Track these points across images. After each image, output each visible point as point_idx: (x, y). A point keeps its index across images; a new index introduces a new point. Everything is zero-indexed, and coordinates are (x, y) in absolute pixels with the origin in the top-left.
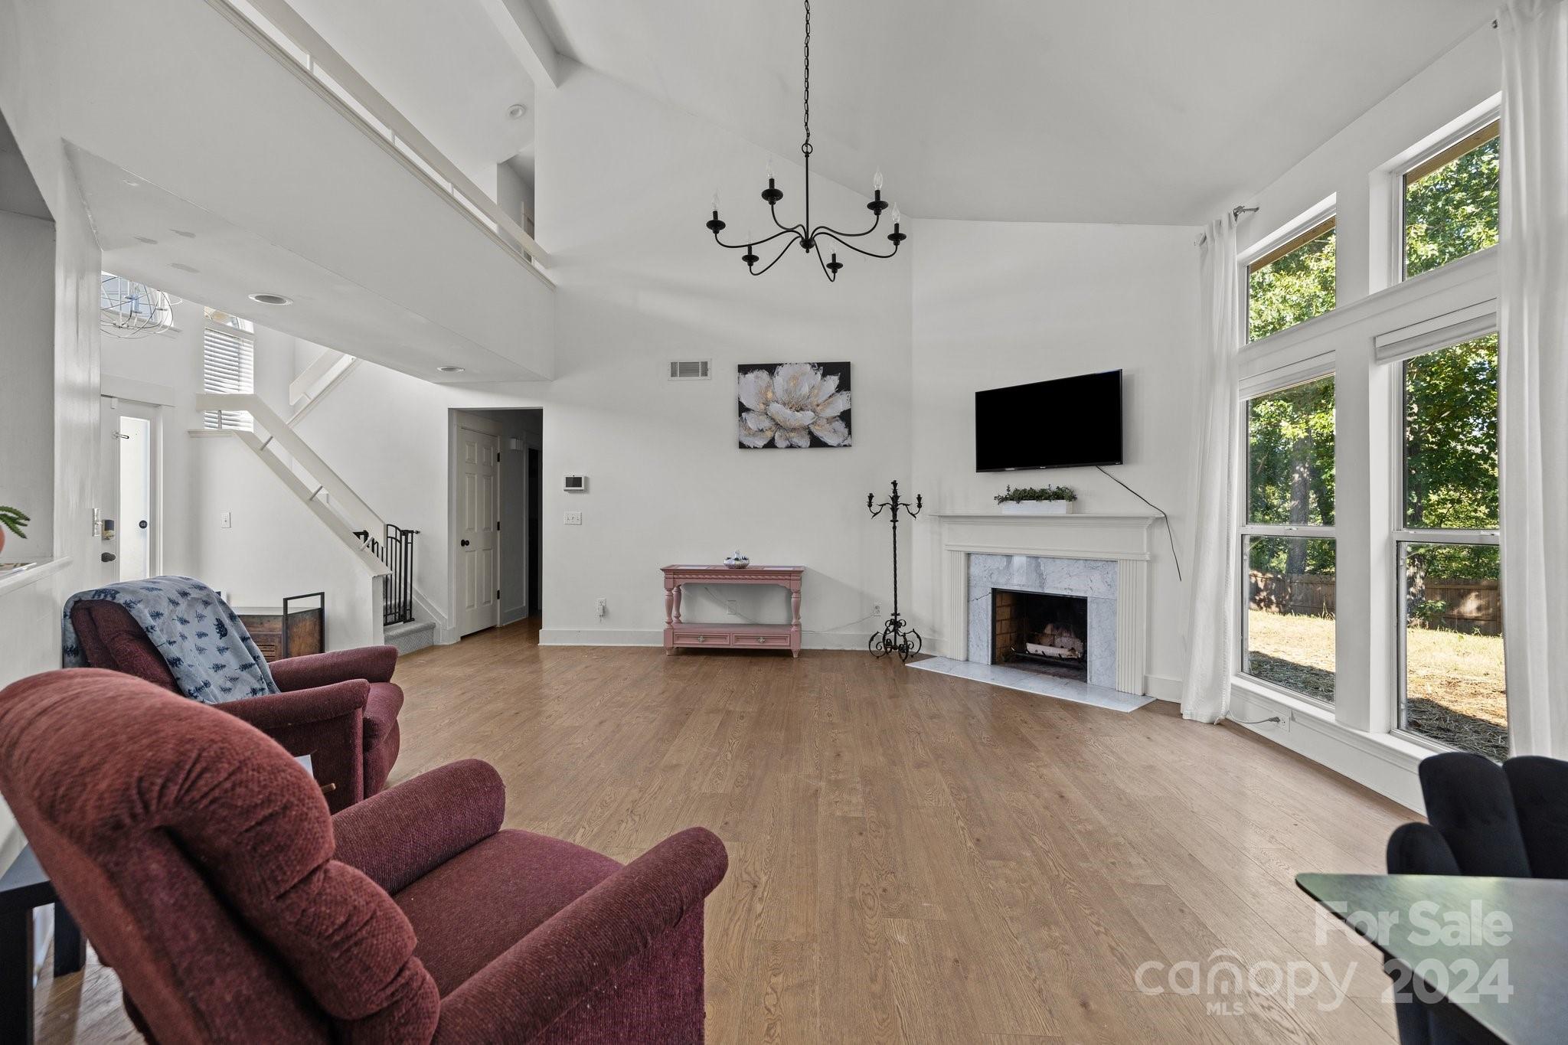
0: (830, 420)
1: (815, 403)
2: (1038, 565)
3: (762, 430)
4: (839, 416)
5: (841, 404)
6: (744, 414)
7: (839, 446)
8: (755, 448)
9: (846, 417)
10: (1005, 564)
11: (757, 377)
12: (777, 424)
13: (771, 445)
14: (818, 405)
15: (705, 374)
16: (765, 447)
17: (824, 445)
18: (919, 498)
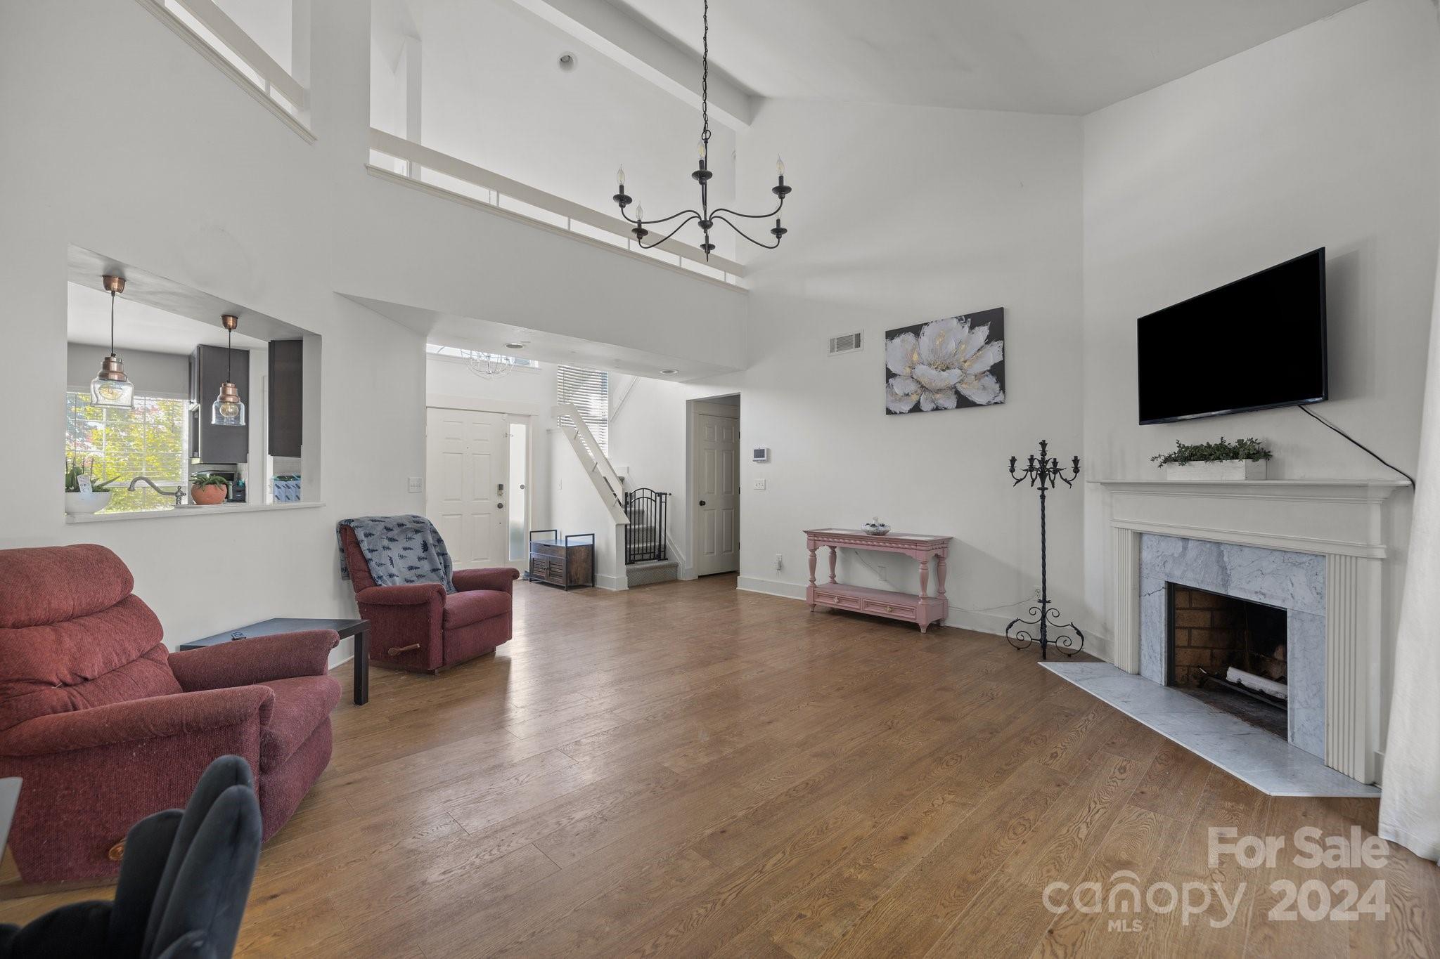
0: (979, 376)
1: (962, 360)
2: (1221, 554)
3: (908, 395)
4: (988, 371)
5: (992, 355)
6: (890, 380)
7: (989, 404)
8: (901, 413)
9: (998, 371)
10: (1181, 549)
11: (903, 341)
12: (922, 387)
13: (917, 409)
14: (965, 362)
15: (858, 345)
16: (911, 411)
17: (973, 404)
18: (1076, 461)
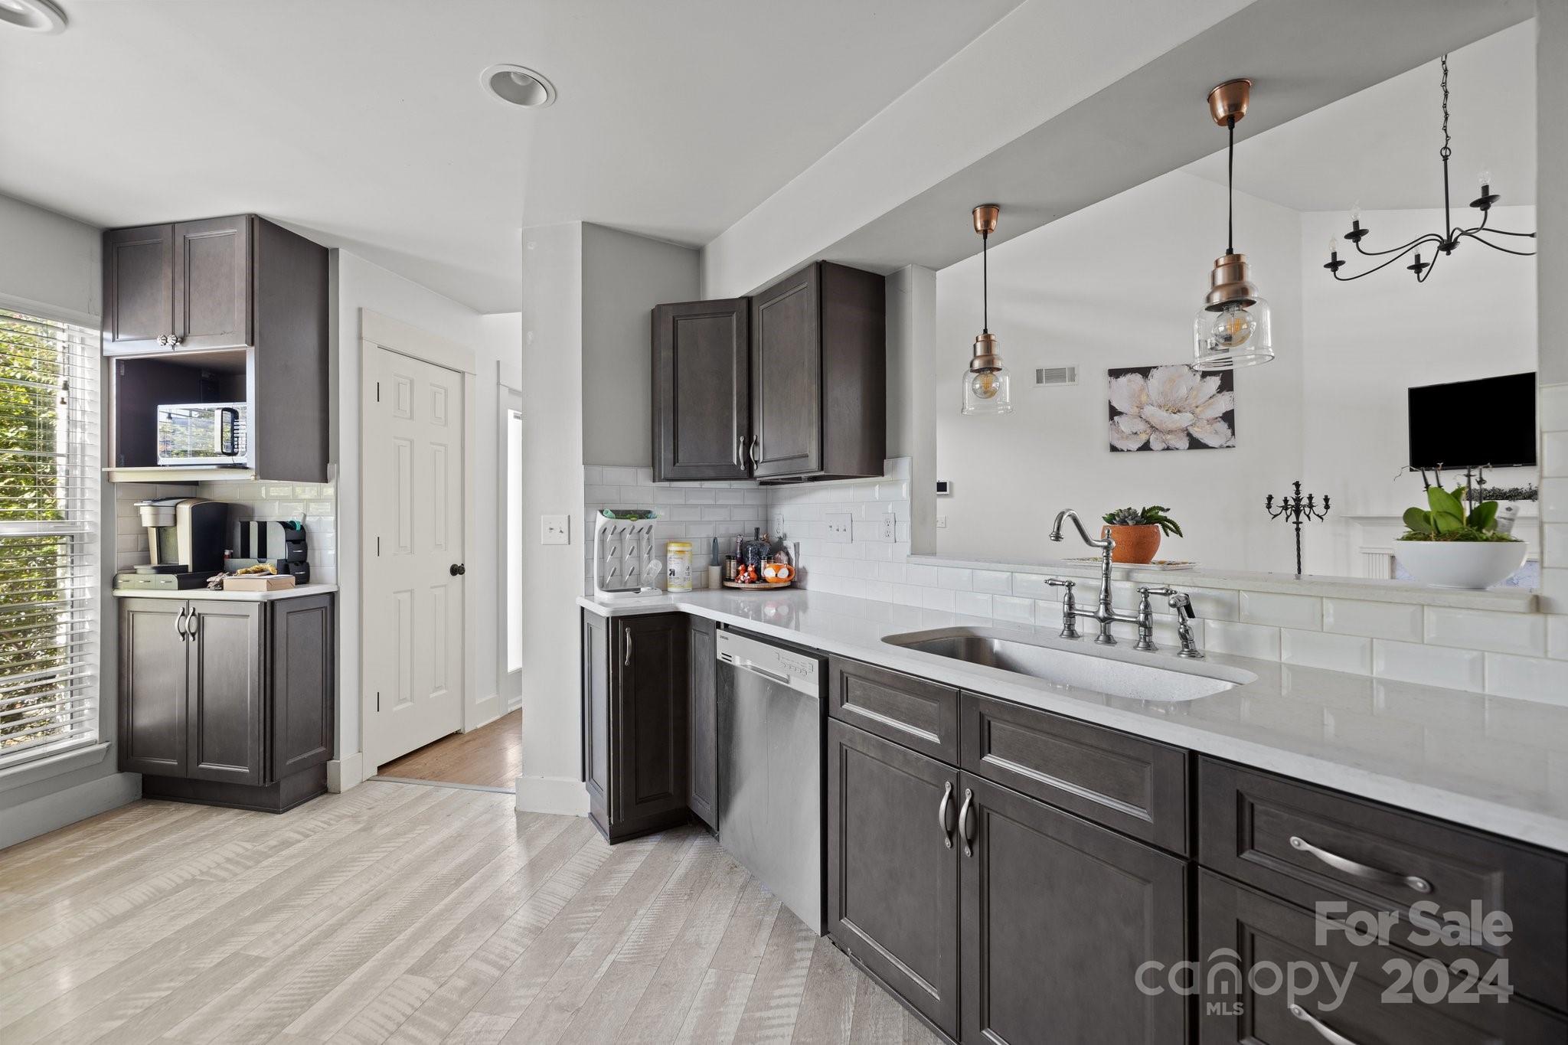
0: (1211, 421)
1: (1194, 405)
3: (1136, 433)
4: (1221, 417)
5: (1223, 404)
6: (1116, 418)
7: (1221, 447)
8: (1128, 451)
9: (1229, 417)
11: (1129, 381)
12: (1152, 427)
13: (1146, 447)
14: (1197, 407)
15: (1072, 379)
16: (1140, 449)
17: (1205, 446)
18: (1326, 499)
